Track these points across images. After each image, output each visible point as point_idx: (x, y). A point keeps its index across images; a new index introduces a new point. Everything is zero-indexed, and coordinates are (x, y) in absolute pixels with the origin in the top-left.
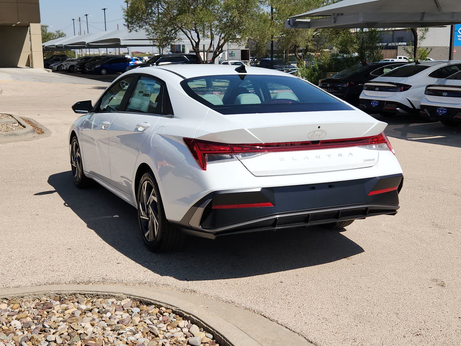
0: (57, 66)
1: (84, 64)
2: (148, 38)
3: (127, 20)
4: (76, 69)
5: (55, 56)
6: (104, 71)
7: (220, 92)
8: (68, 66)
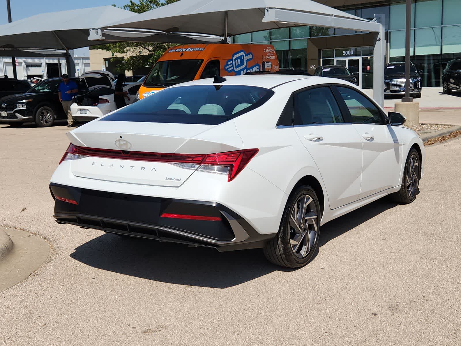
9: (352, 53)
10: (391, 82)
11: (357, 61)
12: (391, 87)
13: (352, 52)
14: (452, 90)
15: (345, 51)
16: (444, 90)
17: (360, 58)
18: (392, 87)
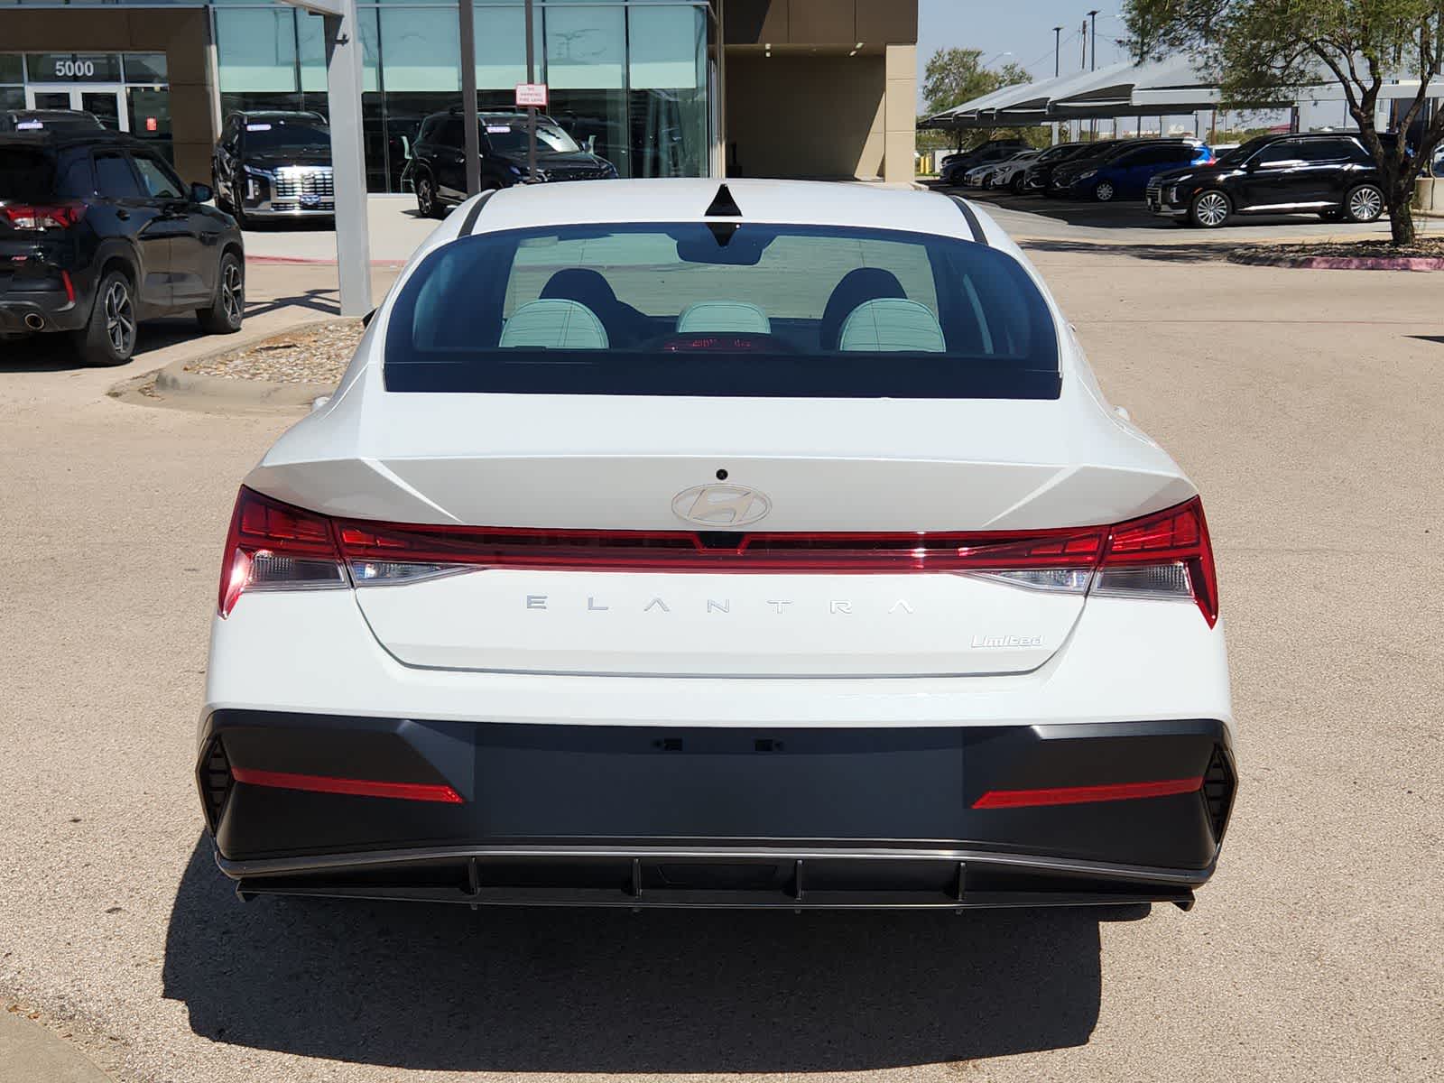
0: (984, 174)
1: (1052, 165)
2: (1206, 79)
3: (1132, 24)
4: (1028, 184)
5: (993, 142)
6: (1105, 192)
7: (1435, 260)
8: (1009, 175)
9: (89, 71)
10: (275, 176)
11: (112, 98)
12: (273, 191)
13: (89, 66)
14: (449, 204)
15: (62, 63)
16: (420, 203)
17: (121, 90)
18: (278, 192)
